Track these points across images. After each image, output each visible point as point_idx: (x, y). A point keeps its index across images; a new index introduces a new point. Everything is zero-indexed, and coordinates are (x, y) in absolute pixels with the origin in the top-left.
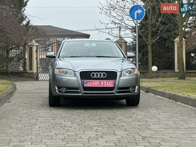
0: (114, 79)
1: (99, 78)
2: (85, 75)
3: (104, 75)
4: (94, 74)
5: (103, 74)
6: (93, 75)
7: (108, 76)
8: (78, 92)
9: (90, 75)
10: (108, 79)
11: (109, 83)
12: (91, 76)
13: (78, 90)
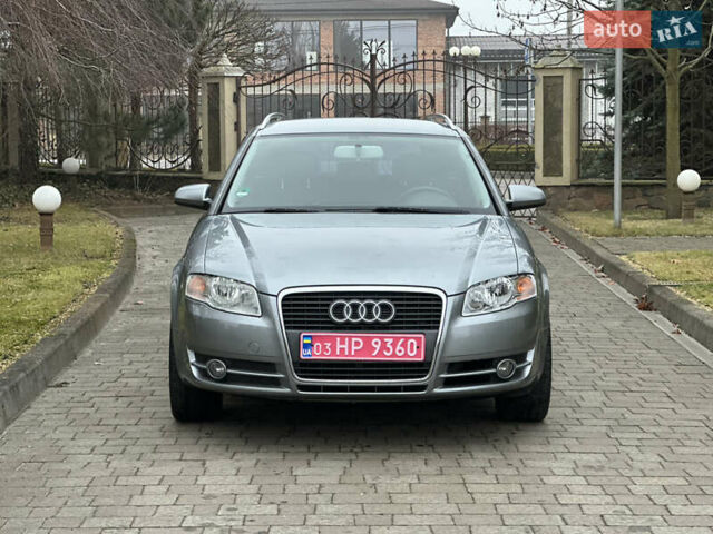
0: (429, 328)
1: (362, 322)
2: (307, 310)
3: (385, 310)
4: (343, 306)
5: (382, 306)
6: (339, 310)
7: (402, 317)
8: (275, 382)
9: (327, 311)
10: (401, 328)
11: (403, 347)
12: (328, 317)
13: (275, 372)
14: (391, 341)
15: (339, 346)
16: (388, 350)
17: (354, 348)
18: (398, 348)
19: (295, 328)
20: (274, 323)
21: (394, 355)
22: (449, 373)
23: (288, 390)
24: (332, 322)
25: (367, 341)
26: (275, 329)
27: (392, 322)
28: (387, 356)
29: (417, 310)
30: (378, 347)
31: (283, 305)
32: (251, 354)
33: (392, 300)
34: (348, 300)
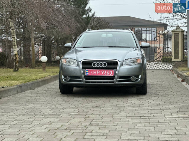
0: (115, 68)
1: (99, 67)
2: (87, 65)
3: (105, 64)
4: (95, 63)
5: (104, 63)
6: (94, 65)
7: (108, 66)
8: (80, 81)
9: (92, 65)
10: (108, 68)
11: (109, 73)
12: (92, 66)
13: (80, 79)
14: (106, 71)
15: (94, 72)
16: (105, 73)
17: (97, 73)
18: (108, 73)
19: (85, 69)
20: (80, 67)
21: (107, 74)
22: (120, 79)
23: (83, 83)
24: (93, 67)
25: (101, 71)
26: (80, 69)
27: (106, 67)
28: (105, 75)
29: (112, 65)
30: (103, 73)
31: (82, 64)
32: (75, 75)
33: (106, 62)
34: (96, 62)
